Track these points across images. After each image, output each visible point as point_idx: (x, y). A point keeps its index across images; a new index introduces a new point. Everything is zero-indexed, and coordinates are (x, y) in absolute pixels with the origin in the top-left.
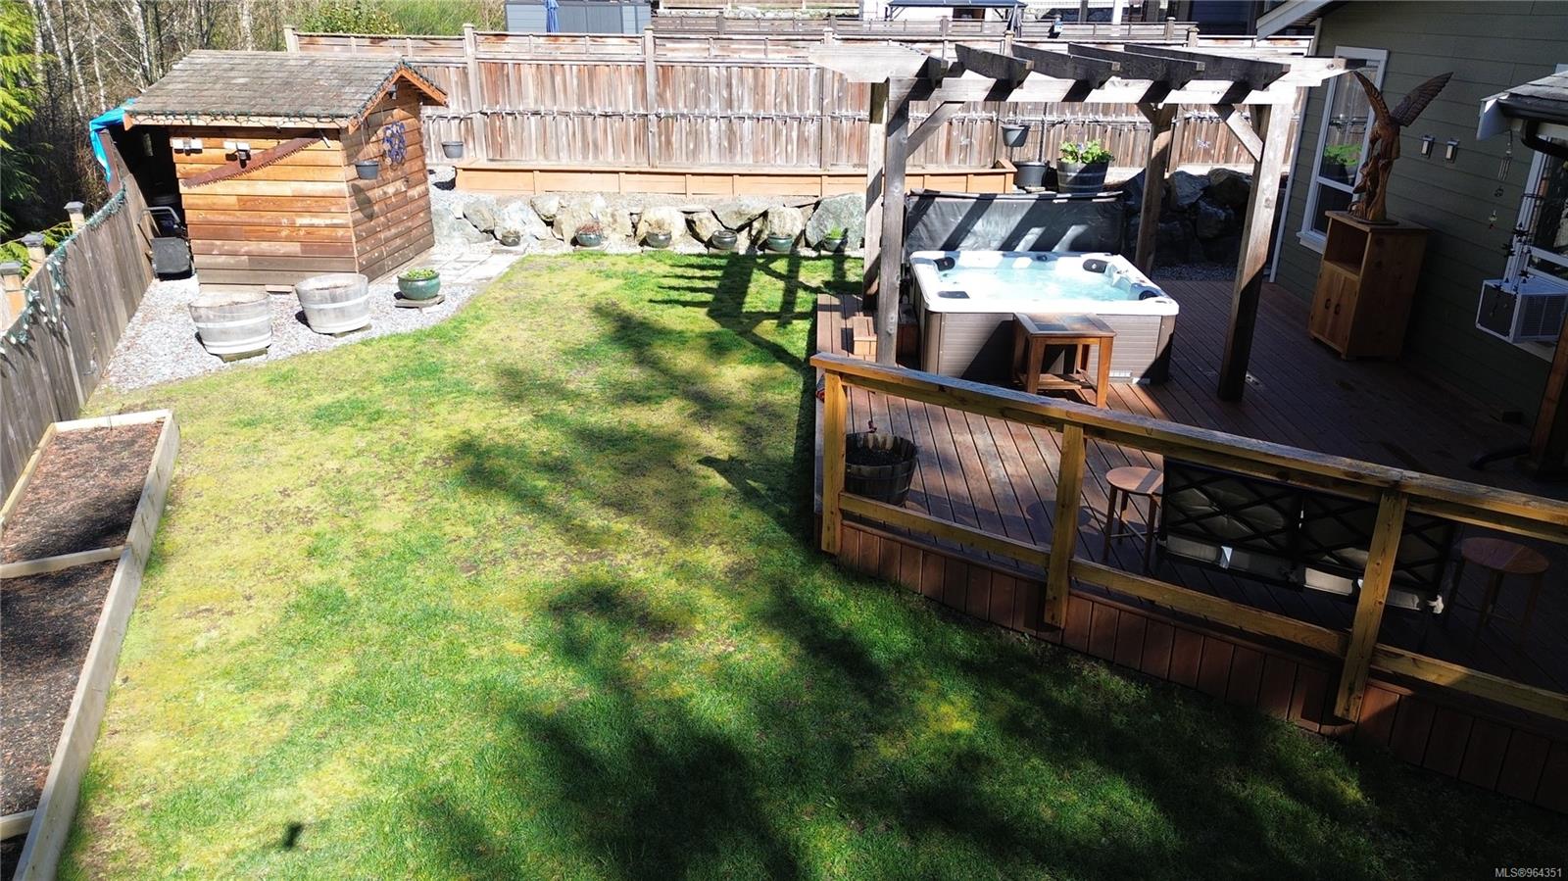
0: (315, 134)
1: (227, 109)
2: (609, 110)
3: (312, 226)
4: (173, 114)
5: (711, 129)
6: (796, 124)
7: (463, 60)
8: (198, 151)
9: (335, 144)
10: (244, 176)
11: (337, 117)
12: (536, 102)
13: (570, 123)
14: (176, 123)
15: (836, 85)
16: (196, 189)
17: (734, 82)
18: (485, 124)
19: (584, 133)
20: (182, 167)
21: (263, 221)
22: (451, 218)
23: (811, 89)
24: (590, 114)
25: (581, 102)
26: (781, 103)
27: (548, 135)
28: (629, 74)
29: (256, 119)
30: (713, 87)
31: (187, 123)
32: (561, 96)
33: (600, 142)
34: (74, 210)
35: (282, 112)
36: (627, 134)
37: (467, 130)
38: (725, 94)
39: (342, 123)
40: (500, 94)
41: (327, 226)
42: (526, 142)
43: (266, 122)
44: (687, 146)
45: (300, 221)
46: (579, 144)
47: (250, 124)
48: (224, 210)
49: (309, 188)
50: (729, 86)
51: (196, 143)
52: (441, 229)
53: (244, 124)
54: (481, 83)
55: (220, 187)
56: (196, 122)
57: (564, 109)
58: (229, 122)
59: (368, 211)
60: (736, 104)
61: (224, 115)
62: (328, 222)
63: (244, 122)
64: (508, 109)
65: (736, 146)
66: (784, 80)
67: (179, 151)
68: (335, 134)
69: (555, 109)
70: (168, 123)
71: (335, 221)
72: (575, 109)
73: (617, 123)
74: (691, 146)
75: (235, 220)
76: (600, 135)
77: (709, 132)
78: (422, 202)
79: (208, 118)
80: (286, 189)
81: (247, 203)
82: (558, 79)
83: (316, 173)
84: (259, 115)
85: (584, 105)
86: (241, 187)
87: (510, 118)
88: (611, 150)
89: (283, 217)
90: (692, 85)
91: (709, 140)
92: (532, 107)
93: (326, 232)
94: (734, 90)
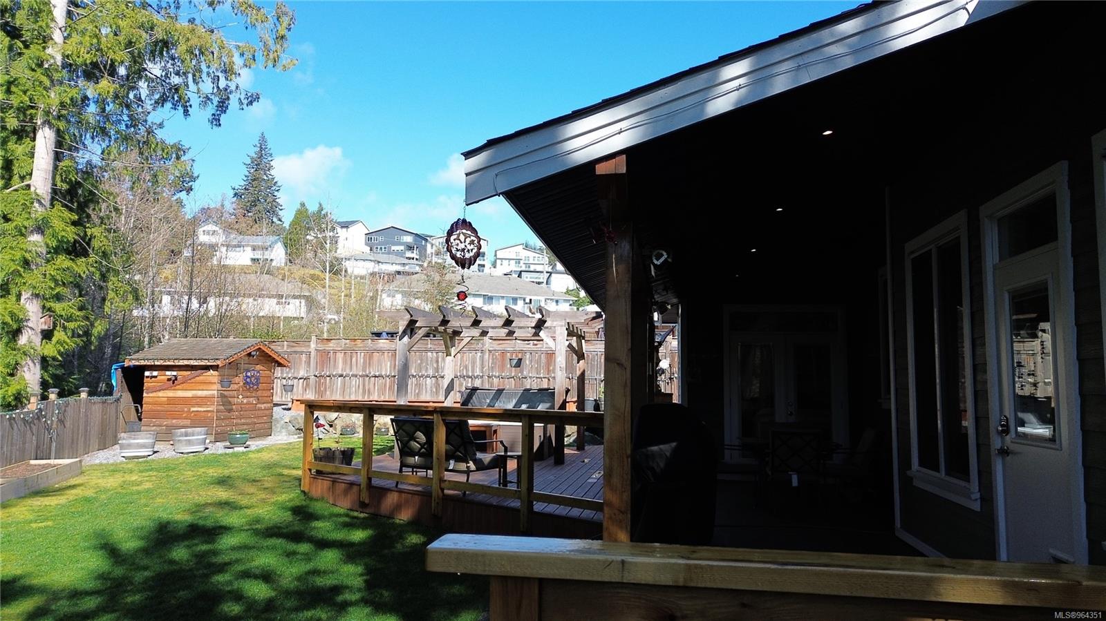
0: (207, 368)
1: (171, 357)
2: (377, 374)
3: (197, 411)
4: (147, 359)
5: (427, 383)
6: (470, 380)
7: (309, 350)
8: (156, 377)
9: (215, 373)
10: (173, 388)
11: (217, 359)
12: (342, 370)
13: (358, 381)
14: (148, 364)
15: (490, 360)
16: (151, 395)
17: (440, 360)
18: (316, 381)
19: (364, 385)
20: (147, 384)
21: (176, 409)
22: (282, 422)
23: (478, 363)
24: (368, 376)
25: (364, 370)
26: (463, 370)
27: (346, 387)
28: (388, 356)
29: (181, 361)
30: (429, 362)
31: (153, 364)
32: (354, 368)
33: (372, 390)
34: (83, 391)
35: (193, 358)
36: (385, 385)
37: (307, 384)
38: (435, 365)
39: (218, 362)
40: (325, 367)
41: (204, 411)
42: (335, 390)
43: (186, 362)
44: (415, 391)
45: (193, 409)
46: (361, 391)
47: (179, 364)
48: (161, 404)
49: (200, 393)
50: (437, 362)
51: (155, 373)
52: (277, 427)
53: (177, 364)
54: (317, 362)
55: (161, 394)
56: (157, 363)
57: (355, 373)
58: (171, 363)
59: (229, 407)
60: (440, 371)
61: (169, 360)
62: (205, 409)
63: (177, 363)
64: (328, 374)
65: (439, 392)
66: (465, 359)
67: (148, 377)
68: (215, 368)
69: (351, 373)
70: (145, 363)
71: (208, 409)
72: (360, 374)
73: (381, 380)
74: (417, 391)
75: (163, 409)
76: (372, 386)
77: (426, 384)
78: (267, 412)
79: (162, 361)
80: (189, 394)
81: (171, 401)
82: (354, 360)
83: (205, 387)
84: (183, 359)
85: (365, 371)
86: (170, 394)
87: (328, 378)
88: (376, 394)
89: (186, 407)
90: (419, 362)
91: (426, 388)
92: (340, 372)
93: (203, 414)
94: (440, 364)
